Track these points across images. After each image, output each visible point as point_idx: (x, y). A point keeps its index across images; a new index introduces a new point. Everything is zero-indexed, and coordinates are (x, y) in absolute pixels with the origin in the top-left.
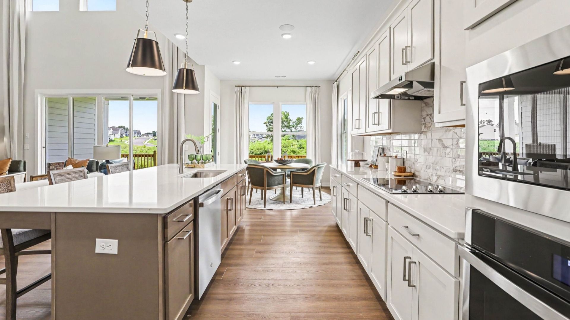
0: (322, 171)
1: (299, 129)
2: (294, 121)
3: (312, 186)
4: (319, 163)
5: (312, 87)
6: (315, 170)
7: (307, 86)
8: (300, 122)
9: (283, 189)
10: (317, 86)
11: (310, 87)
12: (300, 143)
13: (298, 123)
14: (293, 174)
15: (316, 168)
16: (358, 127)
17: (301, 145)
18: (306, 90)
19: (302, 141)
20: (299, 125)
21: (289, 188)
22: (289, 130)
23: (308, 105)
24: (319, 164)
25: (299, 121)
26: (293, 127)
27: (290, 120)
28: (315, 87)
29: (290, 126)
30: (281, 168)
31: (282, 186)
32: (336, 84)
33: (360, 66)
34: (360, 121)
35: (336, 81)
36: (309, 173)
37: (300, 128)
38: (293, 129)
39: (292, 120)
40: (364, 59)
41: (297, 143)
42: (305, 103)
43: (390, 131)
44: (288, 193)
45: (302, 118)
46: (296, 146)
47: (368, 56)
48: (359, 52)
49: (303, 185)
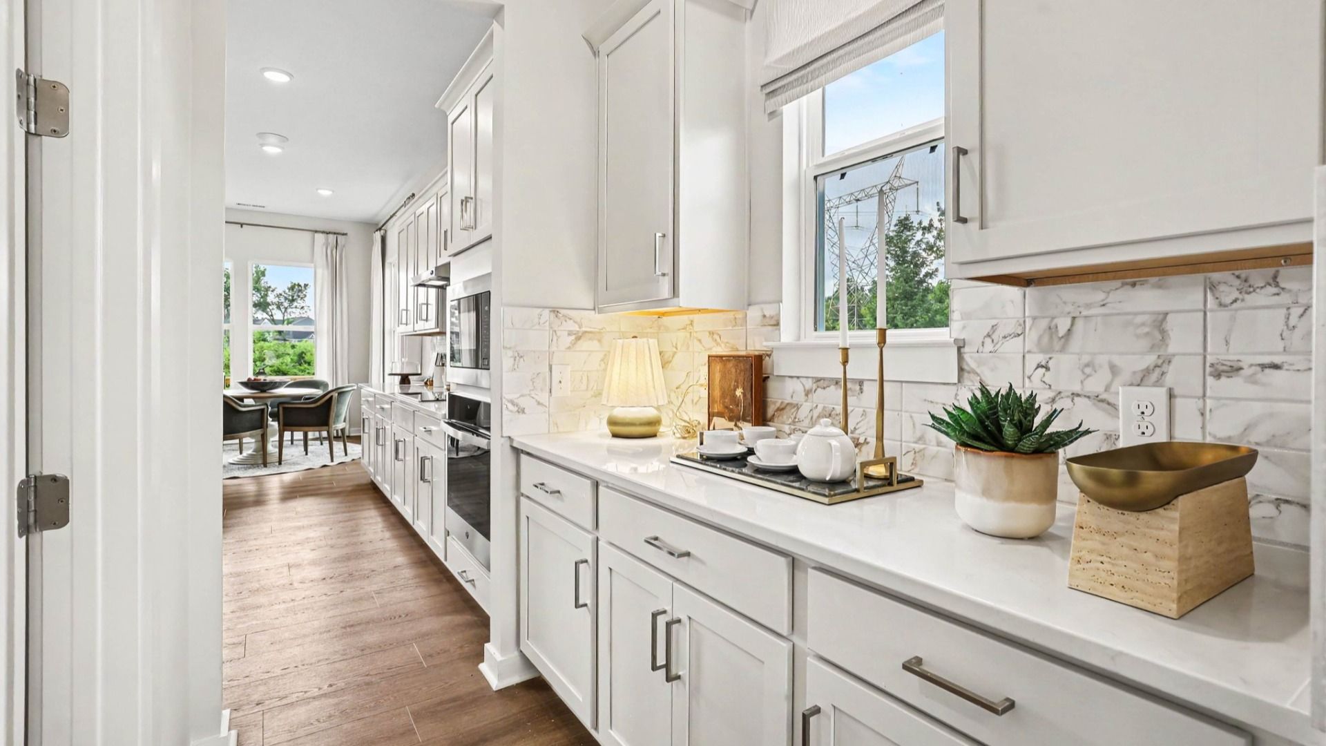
0: (348, 400)
1: (294, 313)
2: (279, 291)
3: (327, 428)
4: (343, 383)
5: (328, 233)
6: (332, 397)
7: (316, 232)
8: (299, 296)
9: (264, 440)
10: (338, 234)
11: (323, 232)
12: (298, 351)
13: (293, 297)
14: (284, 408)
15: (335, 395)
16: (425, 318)
17: (304, 355)
18: (314, 238)
19: (302, 345)
20: (295, 304)
21: (276, 438)
22: (265, 315)
23: (320, 271)
24: (344, 386)
25: (297, 291)
26: (279, 308)
27: (267, 289)
28: (335, 233)
29: (268, 304)
30: (254, 398)
31: (259, 432)
32: (378, 236)
33: (430, 209)
34: (429, 306)
35: (380, 229)
36: (318, 404)
37: (298, 310)
38: (278, 315)
39: (273, 287)
40: (433, 200)
41: (291, 351)
42: (313, 265)
43: (438, 330)
44: (272, 448)
45: (306, 285)
46: (288, 359)
47: (440, 199)
48: (413, 195)
49: (306, 429)
